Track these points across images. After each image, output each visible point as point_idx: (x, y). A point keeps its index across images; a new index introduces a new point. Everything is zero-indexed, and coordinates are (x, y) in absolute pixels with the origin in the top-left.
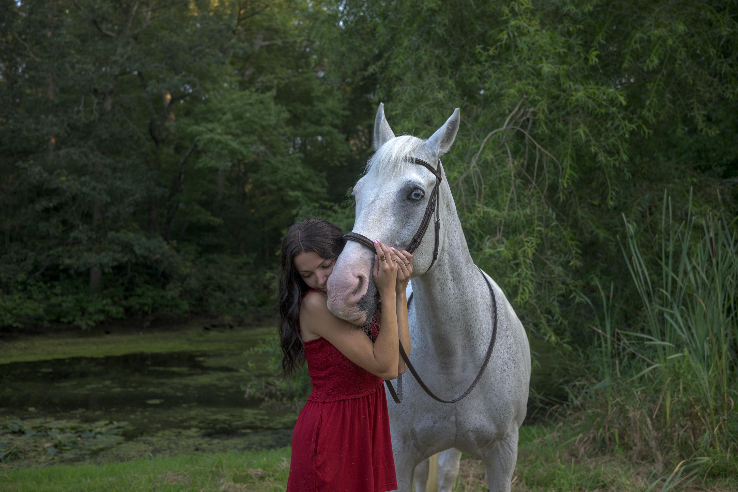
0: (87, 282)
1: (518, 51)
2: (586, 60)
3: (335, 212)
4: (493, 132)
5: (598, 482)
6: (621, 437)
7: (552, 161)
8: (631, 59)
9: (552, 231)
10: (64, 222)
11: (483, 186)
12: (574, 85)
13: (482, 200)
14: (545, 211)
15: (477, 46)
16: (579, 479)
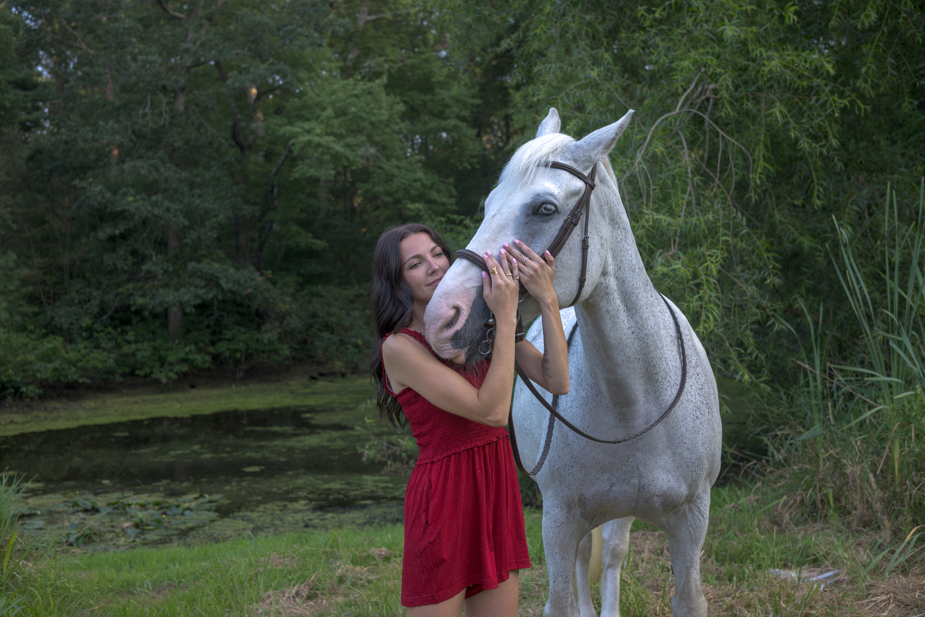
0: (165, 325)
1: (692, 12)
2: (782, 18)
3: (467, 227)
4: (663, 117)
5: (808, 556)
6: (837, 499)
7: (741, 152)
8: (840, 14)
9: (742, 241)
10: (134, 253)
11: (652, 187)
12: (767, 52)
13: (651, 204)
14: (732, 216)
15: (640, 8)
16: (783, 553)
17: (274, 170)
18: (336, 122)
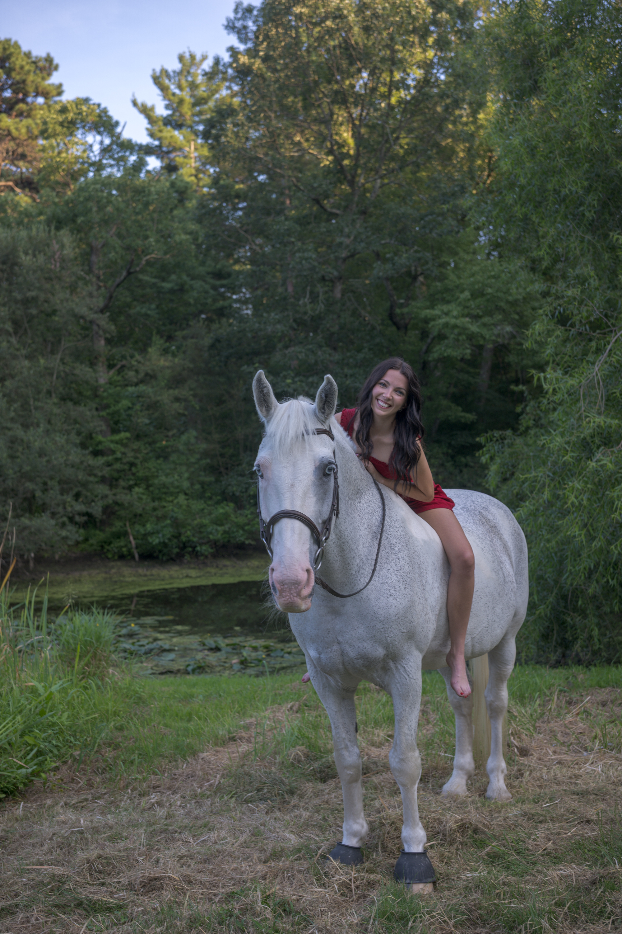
17: (424, 348)
18: (472, 304)
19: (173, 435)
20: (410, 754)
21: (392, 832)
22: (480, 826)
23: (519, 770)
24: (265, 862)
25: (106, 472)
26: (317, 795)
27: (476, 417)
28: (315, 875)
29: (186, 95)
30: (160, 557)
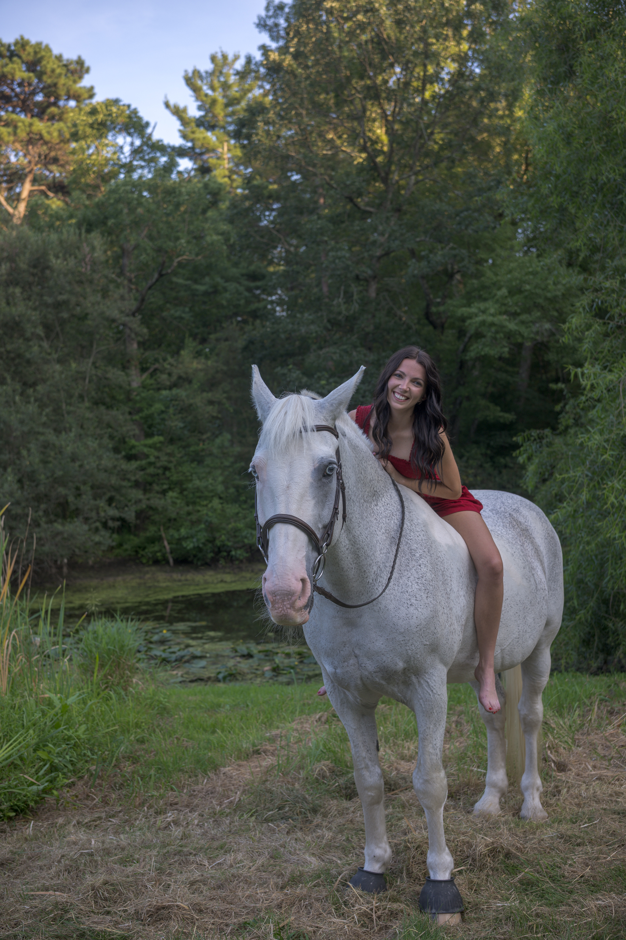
17: (461, 347)
18: (509, 301)
19: (208, 438)
20: (435, 775)
21: (418, 857)
22: (513, 850)
23: (557, 787)
24: (282, 888)
25: (139, 476)
26: (341, 813)
27: (515, 417)
28: (333, 904)
29: (218, 95)
30: (195, 561)
